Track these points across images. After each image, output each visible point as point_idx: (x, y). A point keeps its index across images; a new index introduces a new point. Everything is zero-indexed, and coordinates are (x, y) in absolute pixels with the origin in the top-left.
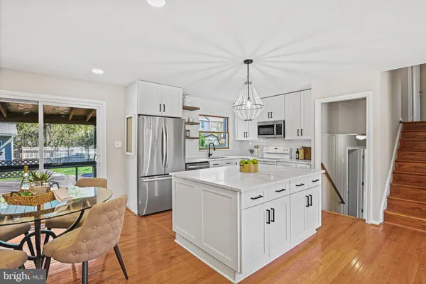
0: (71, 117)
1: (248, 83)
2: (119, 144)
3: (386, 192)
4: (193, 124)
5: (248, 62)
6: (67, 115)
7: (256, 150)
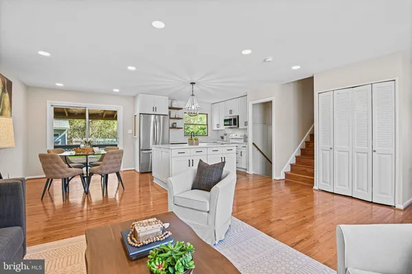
0: (104, 115)
1: (193, 95)
2: (130, 131)
3: (292, 160)
4: (179, 119)
5: (193, 83)
6: (103, 114)
7: (225, 137)
